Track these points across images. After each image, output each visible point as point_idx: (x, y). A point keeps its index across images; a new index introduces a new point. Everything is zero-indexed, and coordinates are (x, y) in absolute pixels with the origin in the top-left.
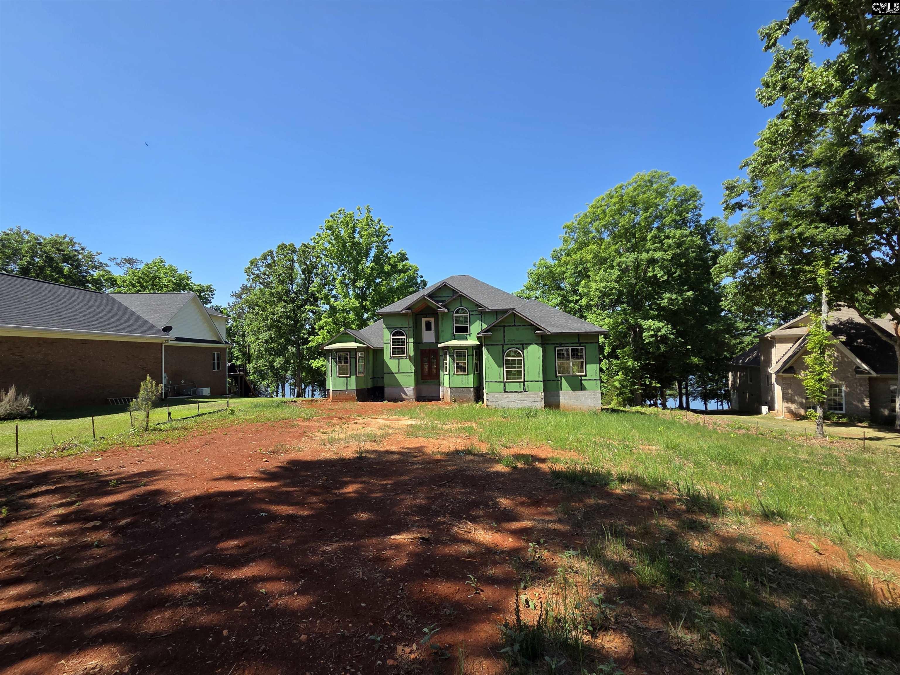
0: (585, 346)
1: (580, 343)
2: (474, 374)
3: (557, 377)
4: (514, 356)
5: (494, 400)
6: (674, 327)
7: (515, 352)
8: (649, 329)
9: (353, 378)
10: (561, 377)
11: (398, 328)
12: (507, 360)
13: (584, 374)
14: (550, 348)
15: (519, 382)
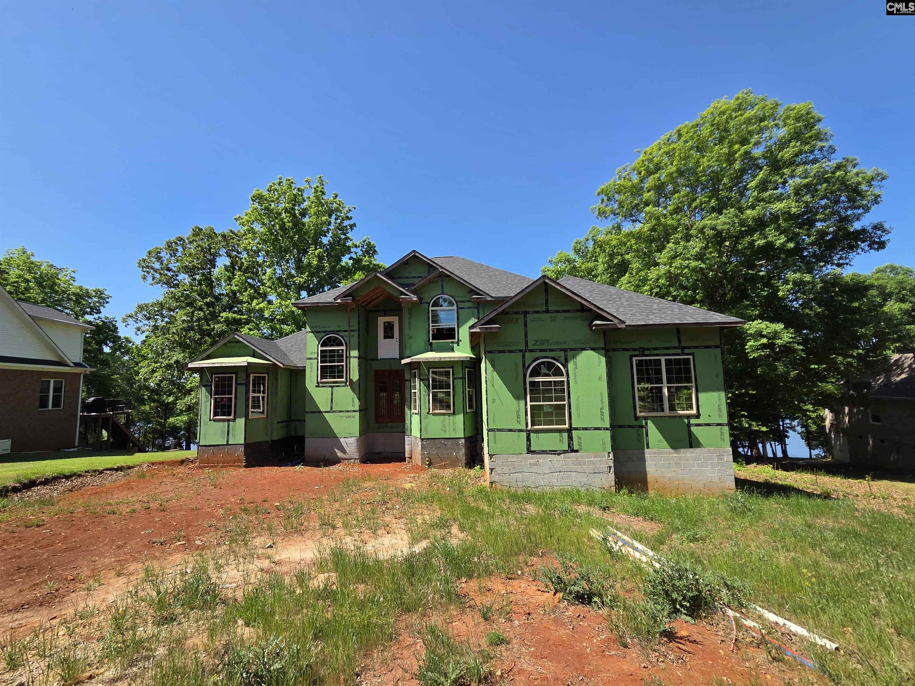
0: (693, 354)
1: (683, 348)
2: (465, 413)
3: (637, 418)
4: (549, 375)
5: (506, 470)
6: (798, 331)
7: (550, 366)
8: (760, 334)
9: (241, 422)
10: (646, 418)
11: (332, 332)
12: (532, 384)
13: (694, 411)
14: (622, 358)
15: (560, 431)
